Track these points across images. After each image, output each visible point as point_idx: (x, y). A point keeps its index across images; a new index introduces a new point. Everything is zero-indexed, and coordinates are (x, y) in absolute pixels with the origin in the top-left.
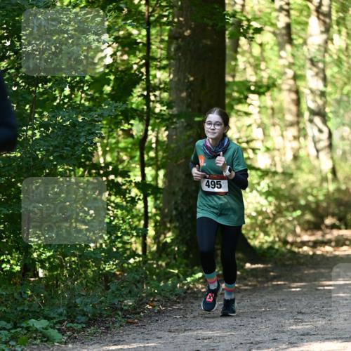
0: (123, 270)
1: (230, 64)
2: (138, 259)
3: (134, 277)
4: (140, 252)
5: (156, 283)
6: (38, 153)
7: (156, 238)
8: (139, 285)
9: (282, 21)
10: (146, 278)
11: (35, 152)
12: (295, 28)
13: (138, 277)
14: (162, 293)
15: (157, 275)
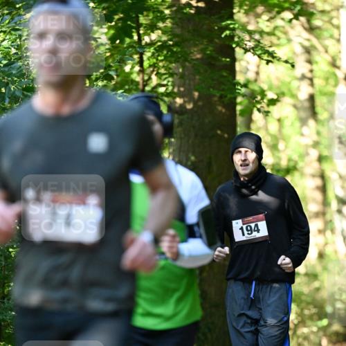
6: (11, 250)
9: (304, 91)
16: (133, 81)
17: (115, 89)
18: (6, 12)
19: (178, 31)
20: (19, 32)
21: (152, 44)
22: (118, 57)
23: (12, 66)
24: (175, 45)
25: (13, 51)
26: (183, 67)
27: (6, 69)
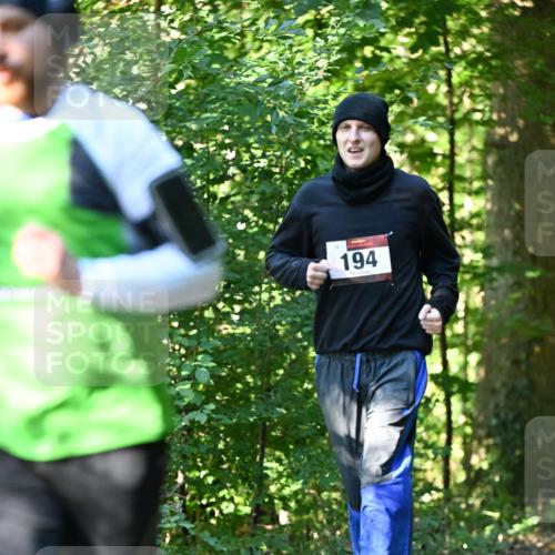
2: (436, 495)
3: (429, 524)
4: (439, 483)
5: (466, 533)
6: (278, 327)
8: (438, 536)
10: (449, 524)
11: (274, 326)
13: (436, 524)
14: (475, 549)
15: (467, 520)
16: (439, 106)
17: (415, 116)
18: (272, 15)
19: (498, 39)
20: (290, 41)
21: (464, 56)
22: (420, 74)
23: (281, 85)
24: (495, 56)
25: (281, 65)
26: (505, 85)
27: (272, 89)
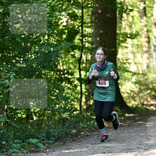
0: (71, 117)
1: (118, 25)
2: (78, 112)
3: (76, 120)
4: (79, 109)
5: (86, 123)
6: (33, 65)
7: (86, 102)
8: (78, 123)
9: (142, 6)
10: (81, 120)
11: (32, 64)
12: (147, 9)
13: (78, 120)
14: (88, 127)
15: (86, 119)
